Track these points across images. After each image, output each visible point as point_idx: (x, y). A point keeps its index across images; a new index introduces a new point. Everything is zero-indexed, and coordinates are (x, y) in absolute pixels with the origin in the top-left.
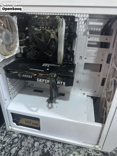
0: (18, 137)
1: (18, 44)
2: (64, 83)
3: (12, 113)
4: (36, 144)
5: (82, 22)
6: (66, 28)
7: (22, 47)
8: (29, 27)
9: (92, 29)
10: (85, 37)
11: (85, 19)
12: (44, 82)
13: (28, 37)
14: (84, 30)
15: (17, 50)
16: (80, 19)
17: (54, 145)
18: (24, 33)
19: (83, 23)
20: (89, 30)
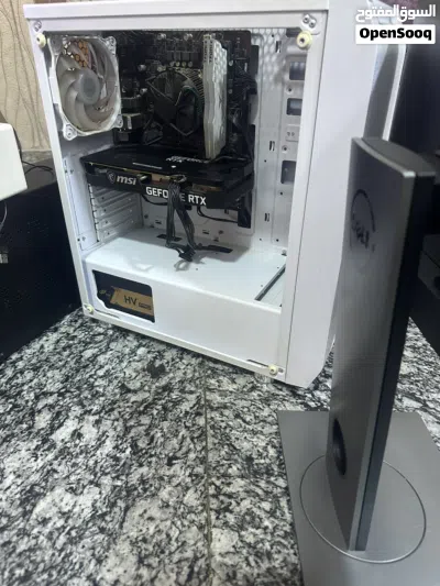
0: (105, 334)
1: (118, 107)
2: (203, 200)
3: (94, 272)
4: (141, 351)
5: (270, 46)
6: (231, 64)
7: (129, 117)
8: (147, 64)
9: (296, 64)
10: (279, 87)
11: (277, 39)
12: (161, 195)
13: (144, 90)
14: (276, 69)
15: (114, 120)
16: (265, 38)
17: (181, 359)
18: (138, 80)
19: (273, 48)
20: (288, 70)
